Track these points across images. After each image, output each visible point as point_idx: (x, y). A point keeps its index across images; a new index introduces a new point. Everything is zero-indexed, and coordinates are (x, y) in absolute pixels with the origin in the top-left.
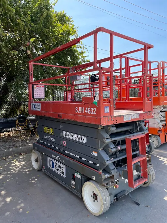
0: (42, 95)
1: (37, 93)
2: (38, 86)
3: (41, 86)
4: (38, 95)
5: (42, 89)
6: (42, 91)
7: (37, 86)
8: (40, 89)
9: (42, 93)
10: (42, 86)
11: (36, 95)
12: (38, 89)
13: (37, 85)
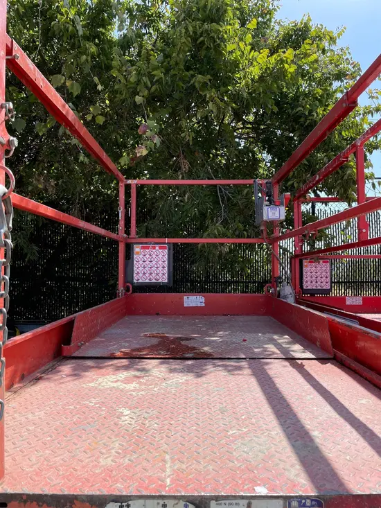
0: (161, 275)
1: (144, 267)
2: (148, 248)
3: (157, 248)
4: (147, 275)
5: (160, 256)
6: (160, 263)
7: (143, 248)
8: (154, 256)
9: (161, 269)
10: (160, 248)
11: (141, 275)
12: (148, 256)
13: (146, 243)
